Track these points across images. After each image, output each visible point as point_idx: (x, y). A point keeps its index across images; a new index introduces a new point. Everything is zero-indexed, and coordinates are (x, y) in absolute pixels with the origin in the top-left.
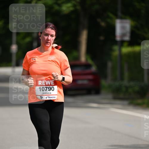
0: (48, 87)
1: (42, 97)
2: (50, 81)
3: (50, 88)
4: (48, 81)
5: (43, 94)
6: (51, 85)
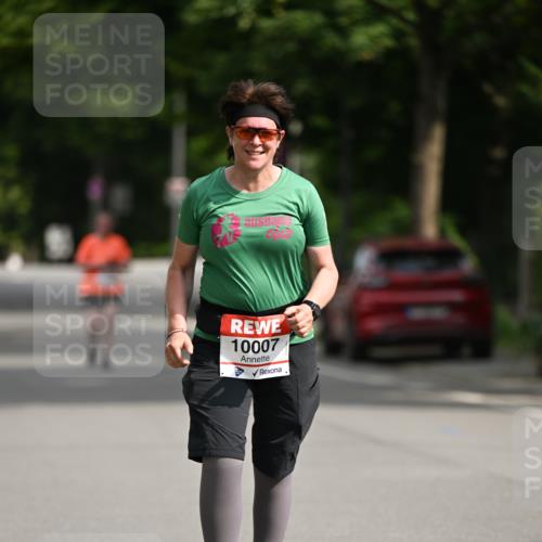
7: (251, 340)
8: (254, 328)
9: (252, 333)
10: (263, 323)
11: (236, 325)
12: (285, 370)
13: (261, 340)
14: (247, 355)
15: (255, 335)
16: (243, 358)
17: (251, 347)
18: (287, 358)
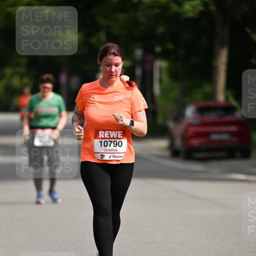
0: (113, 140)
1: (103, 156)
2: (117, 132)
3: (115, 143)
4: (114, 132)
5: (106, 152)
6: (117, 138)
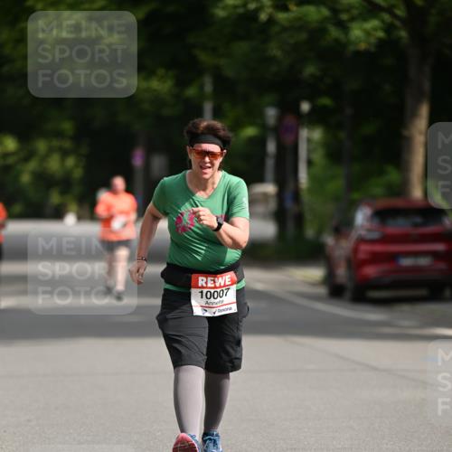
7: (212, 291)
8: (215, 282)
9: (213, 285)
10: (220, 279)
11: (202, 280)
12: (234, 309)
13: (218, 290)
14: (209, 301)
15: (215, 287)
16: (207, 303)
17: (212, 295)
18: (235, 300)
